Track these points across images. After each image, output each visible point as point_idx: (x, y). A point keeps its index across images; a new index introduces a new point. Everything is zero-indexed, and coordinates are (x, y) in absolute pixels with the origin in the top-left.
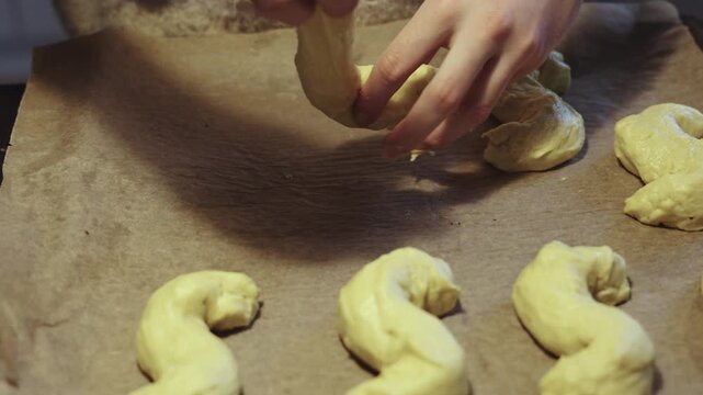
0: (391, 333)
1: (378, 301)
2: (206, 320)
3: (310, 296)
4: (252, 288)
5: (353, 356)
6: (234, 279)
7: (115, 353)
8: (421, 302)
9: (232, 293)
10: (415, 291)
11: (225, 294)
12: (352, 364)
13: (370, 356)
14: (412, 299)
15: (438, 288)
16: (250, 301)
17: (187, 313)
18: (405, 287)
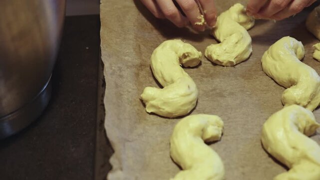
0: (294, 148)
1: (286, 131)
2: (202, 138)
3: (245, 125)
4: (222, 122)
5: (270, 156)
6: (214, 118)
7: (160, 153)
8: (303, 131)
9: (213, 125)
10: (300, 126)
11: (210, 126)
12: (270, 160)
13: (283, 158)
14: (299, 130)
15: (310, 125)
16: (221, 129)
17: (195, 135)
18: (296, 125)
